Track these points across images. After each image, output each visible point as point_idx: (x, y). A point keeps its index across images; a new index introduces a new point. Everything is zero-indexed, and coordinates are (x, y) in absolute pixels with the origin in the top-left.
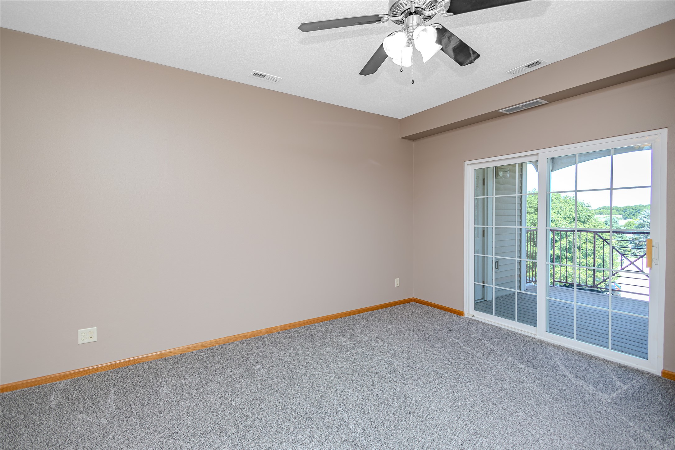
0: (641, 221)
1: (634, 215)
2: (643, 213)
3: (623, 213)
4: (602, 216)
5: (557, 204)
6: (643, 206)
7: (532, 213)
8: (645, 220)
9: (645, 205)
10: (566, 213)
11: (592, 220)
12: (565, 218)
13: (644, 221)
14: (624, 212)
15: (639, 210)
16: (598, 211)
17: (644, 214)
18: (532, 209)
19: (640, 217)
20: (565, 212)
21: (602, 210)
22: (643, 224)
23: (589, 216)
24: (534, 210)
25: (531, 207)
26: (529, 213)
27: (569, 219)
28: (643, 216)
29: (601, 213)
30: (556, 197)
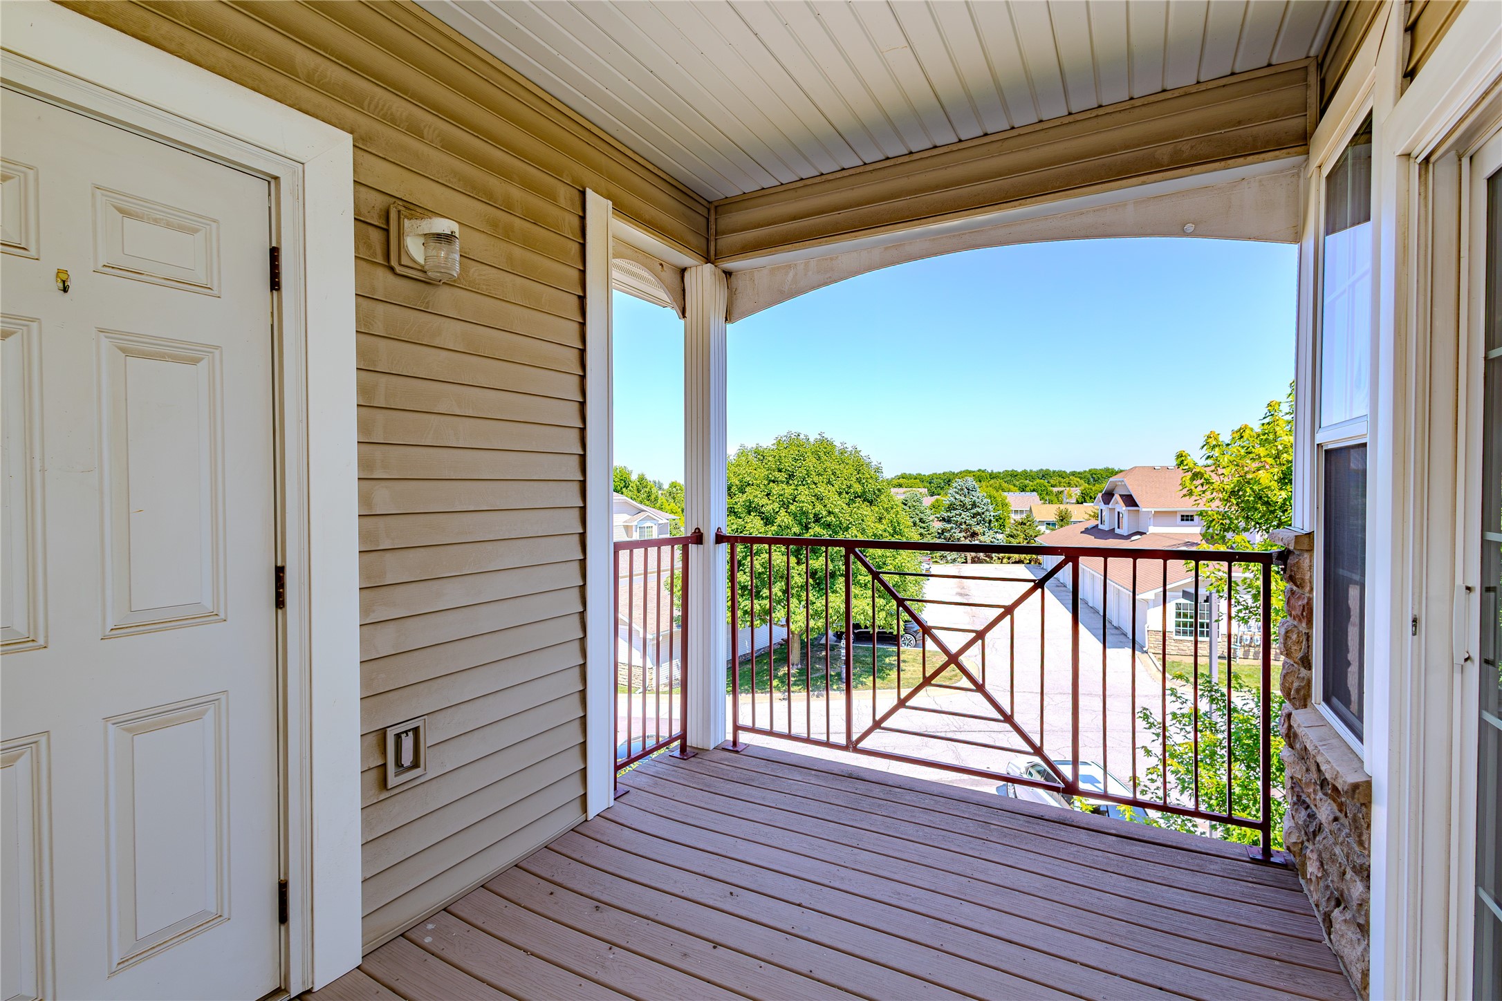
0: (953, 499)
1: (942, 488)
2: (955, 485)
3: (928, 485)
4: (901, 490)
5: (827, 464)
6: (954, 473)
7: (782, 482)
8: (958, 497)
9: (956, 472)
10: (842, 484)
11: (882, 497)
12: (840, 494)
13: (956, 499)
14: (930, 483)
15: (949, 481)
16: (895, 482)
17: (956, 488)
18: (783, 474)
19: (950, 491)
20: (841, 482)
21: (901, 481)
22: (955, 504)
23: (879, 490)
24: (786, 476)
25: (780, 471)
26: (777, 481)
27: (847, 496)
28: (955, 490)
29: (900, 486)
30: (825, 450)
